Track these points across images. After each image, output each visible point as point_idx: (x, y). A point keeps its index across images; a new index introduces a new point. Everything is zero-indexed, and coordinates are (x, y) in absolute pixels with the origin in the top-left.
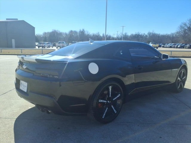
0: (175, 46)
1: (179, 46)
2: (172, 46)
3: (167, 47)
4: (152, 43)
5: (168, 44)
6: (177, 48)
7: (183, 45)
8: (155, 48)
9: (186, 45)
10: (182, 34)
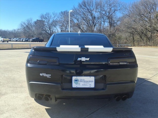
0: (20, 40)
1: (24, 40)
2: (18, 40)
3: (13, 41)
4: (2, 37)
5: (13, 39)
6: (22, 41)
7: (27, 39)
8: (6, 41)
9: (29, 39)
10: (23, 31)
